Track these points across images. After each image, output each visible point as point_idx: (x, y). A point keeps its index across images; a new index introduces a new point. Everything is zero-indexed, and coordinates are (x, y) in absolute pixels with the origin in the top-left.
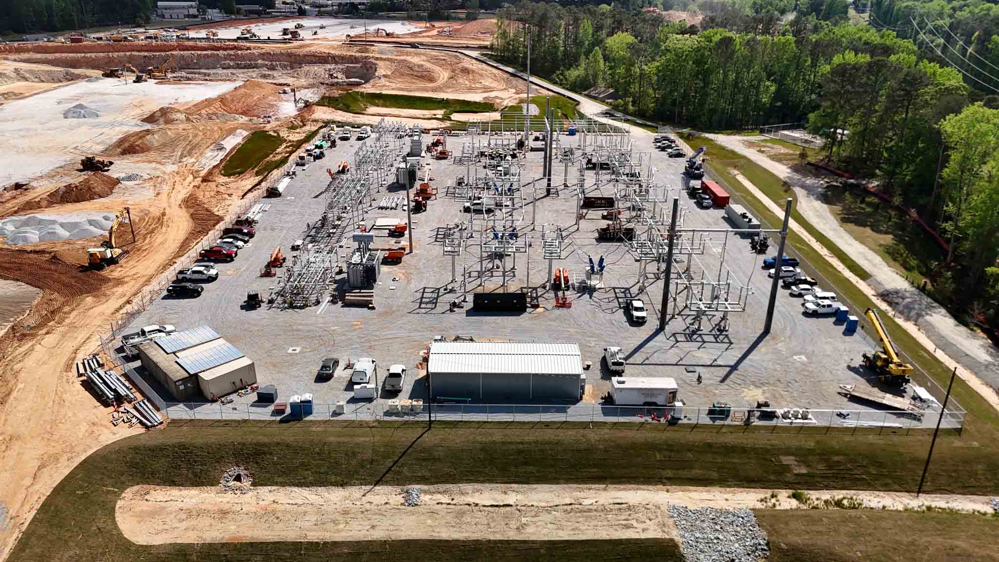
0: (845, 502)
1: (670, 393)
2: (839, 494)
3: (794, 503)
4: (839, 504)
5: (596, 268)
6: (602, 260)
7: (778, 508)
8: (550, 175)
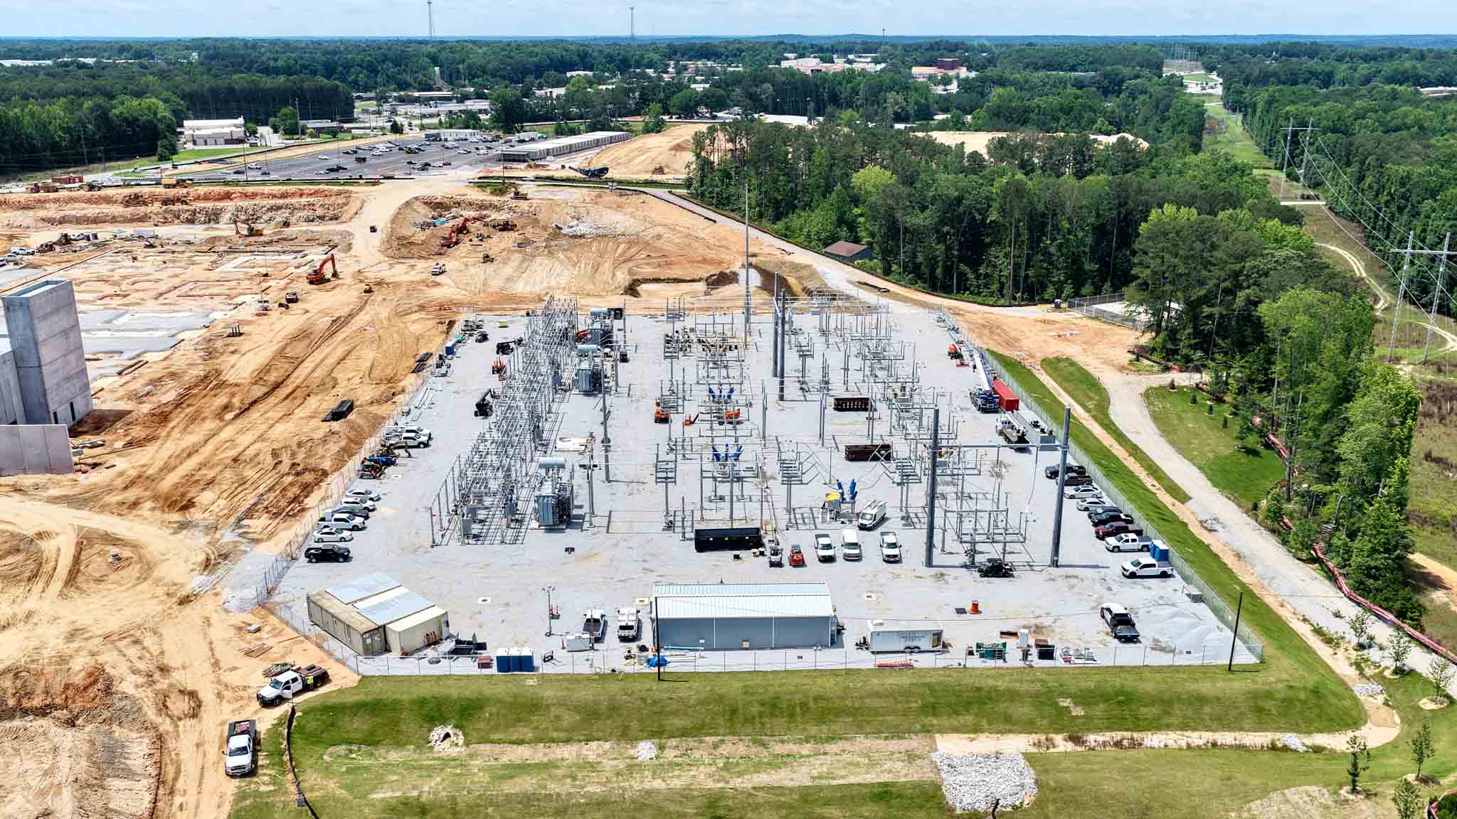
0: (1125, 743)
1: (934, 635)
2: (1118, 735)
3: (1070, 746)
4: (1118, 744)
5: (847, 497)
6: (854, 484)
7: (1051, 750)
8: (782, 376)
